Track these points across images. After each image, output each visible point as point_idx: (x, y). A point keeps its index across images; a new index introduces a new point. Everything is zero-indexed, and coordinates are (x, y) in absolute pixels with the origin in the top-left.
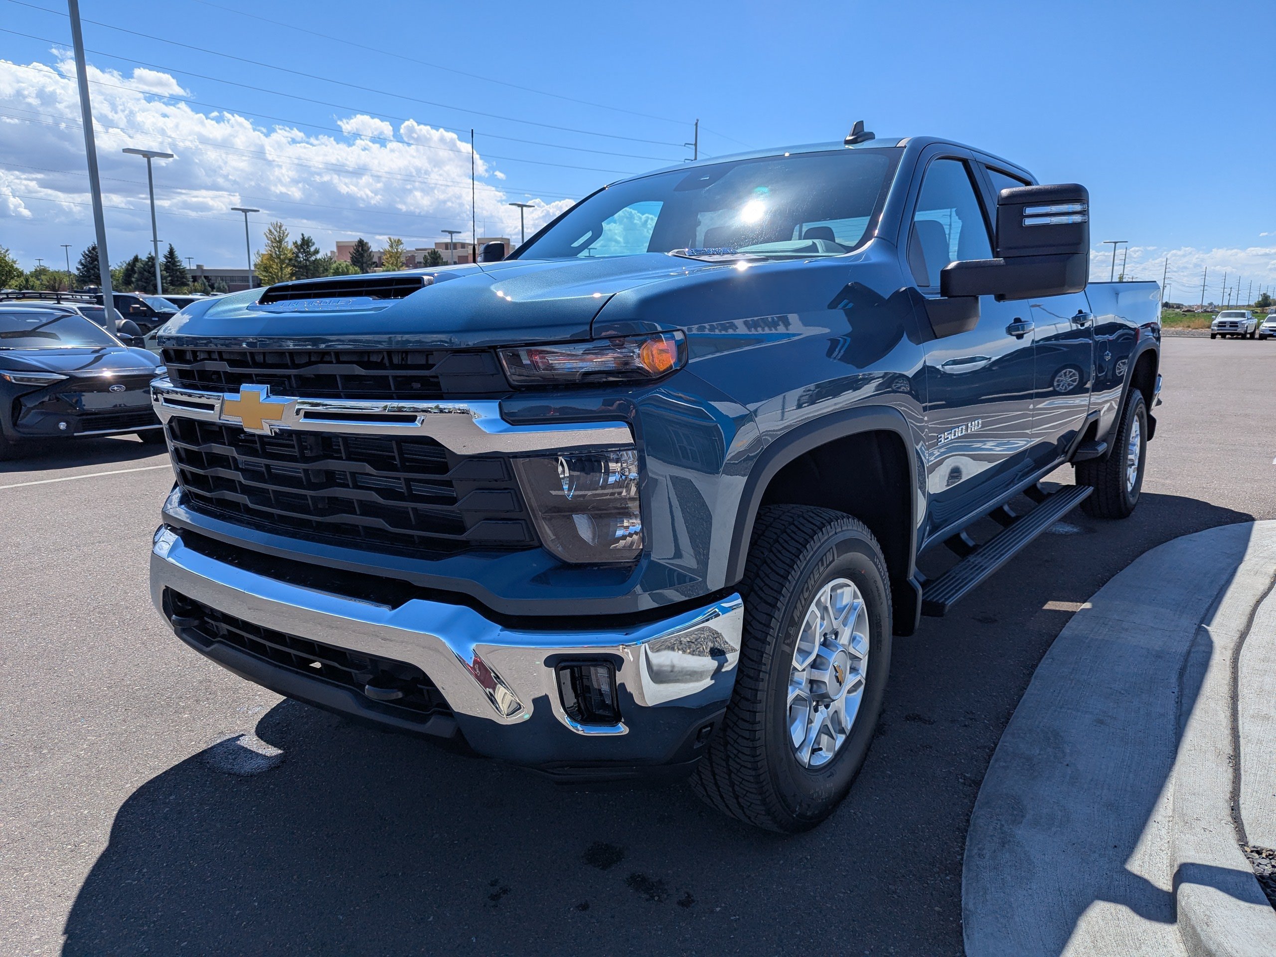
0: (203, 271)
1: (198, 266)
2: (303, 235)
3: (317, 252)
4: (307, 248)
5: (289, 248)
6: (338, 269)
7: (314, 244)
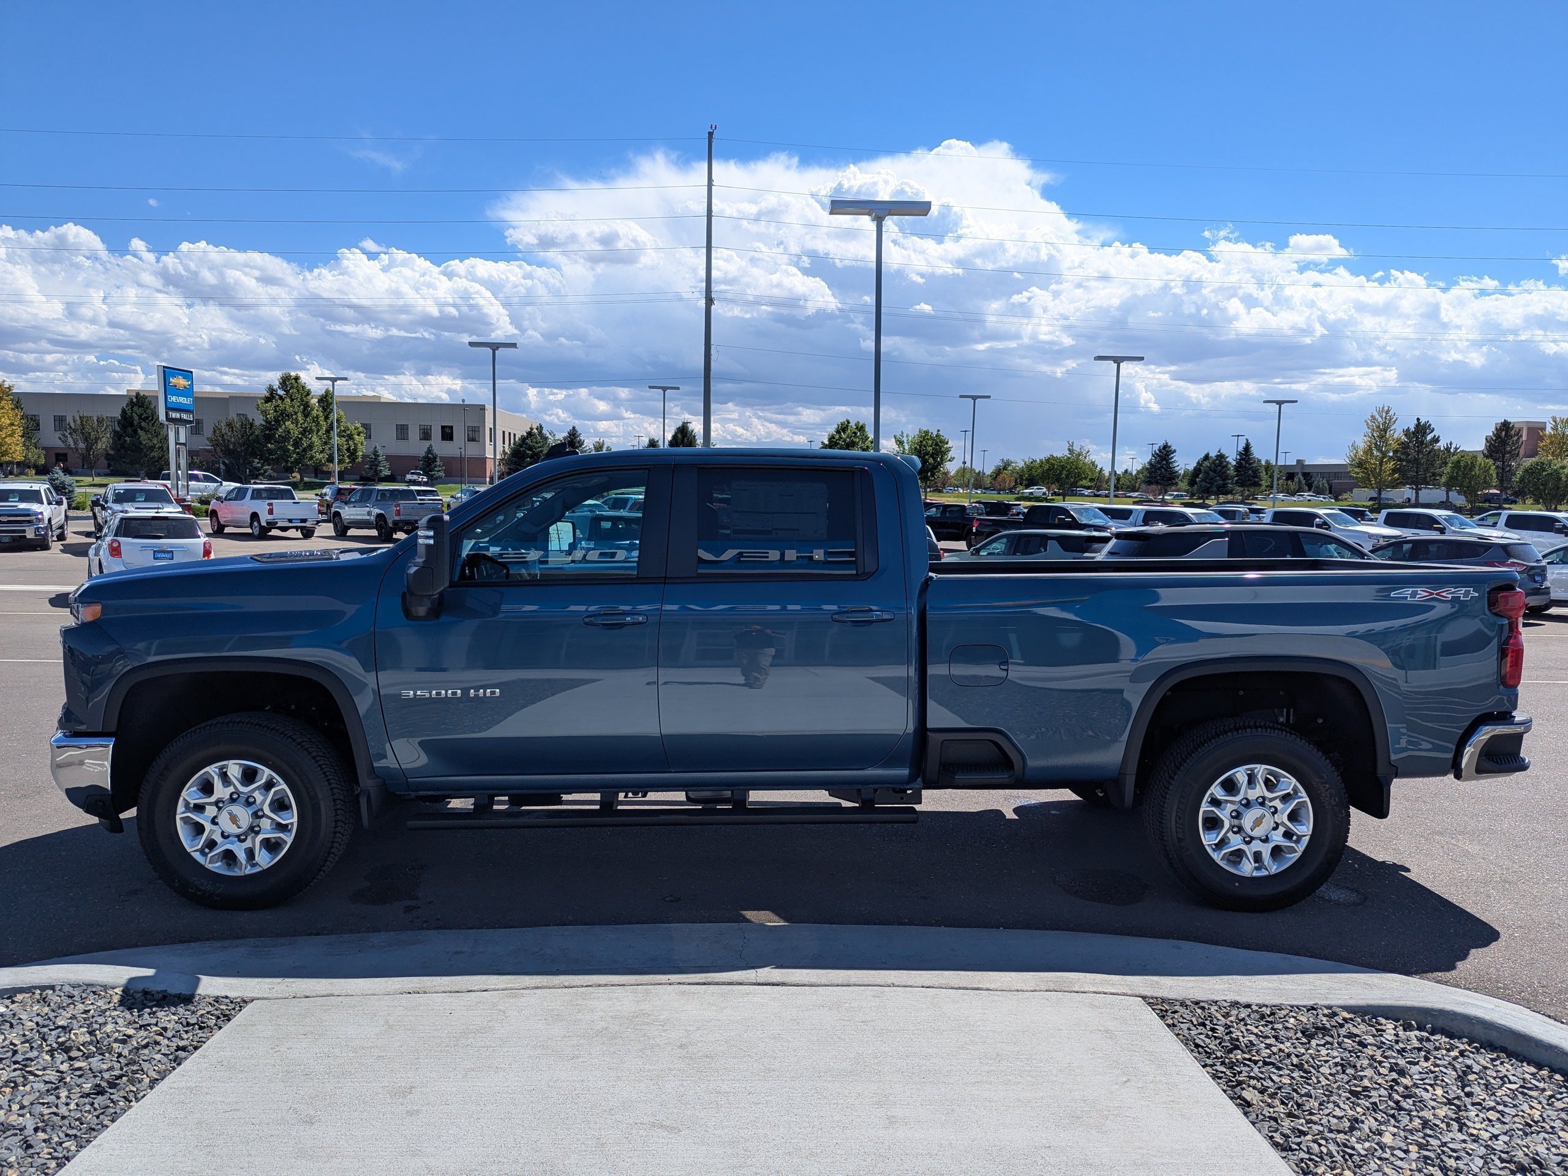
0: (1303, 466)
1: (1298, 461)
2: (1418, 419)
3: (1436, 440)
4: (1422, 436)
5: (1396, 436)
6: (1459, 462)
7: (1433, 430)
